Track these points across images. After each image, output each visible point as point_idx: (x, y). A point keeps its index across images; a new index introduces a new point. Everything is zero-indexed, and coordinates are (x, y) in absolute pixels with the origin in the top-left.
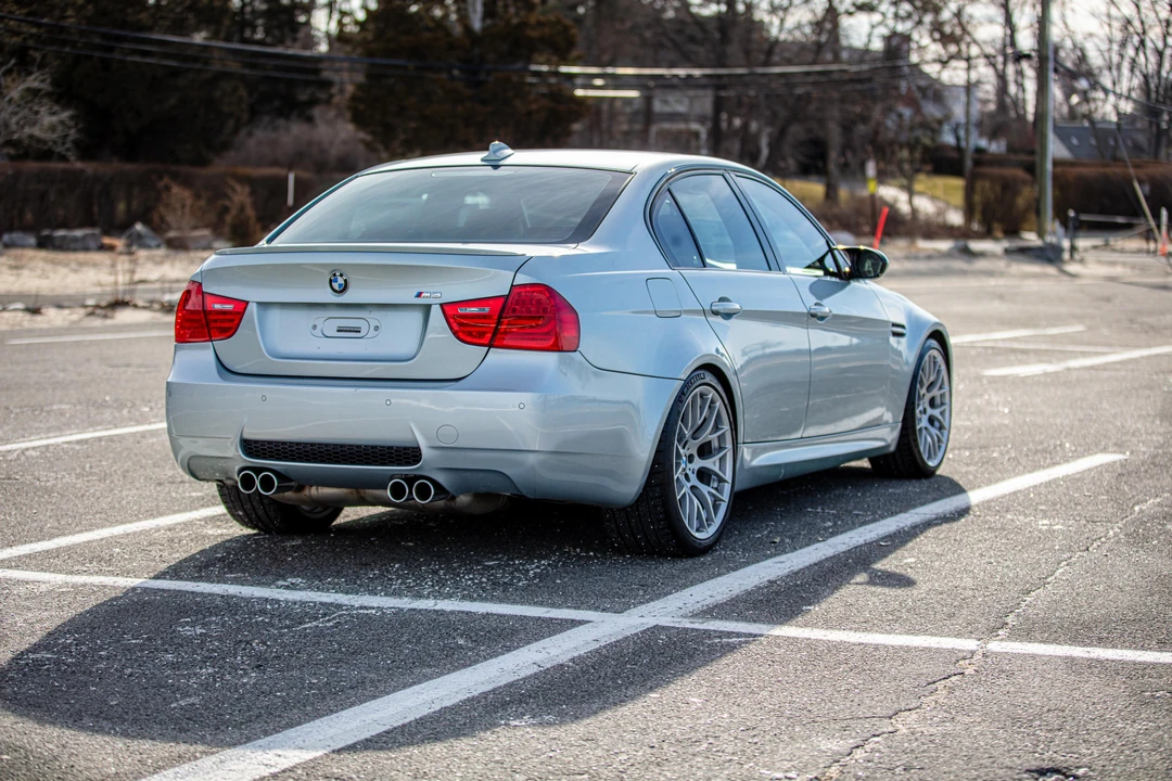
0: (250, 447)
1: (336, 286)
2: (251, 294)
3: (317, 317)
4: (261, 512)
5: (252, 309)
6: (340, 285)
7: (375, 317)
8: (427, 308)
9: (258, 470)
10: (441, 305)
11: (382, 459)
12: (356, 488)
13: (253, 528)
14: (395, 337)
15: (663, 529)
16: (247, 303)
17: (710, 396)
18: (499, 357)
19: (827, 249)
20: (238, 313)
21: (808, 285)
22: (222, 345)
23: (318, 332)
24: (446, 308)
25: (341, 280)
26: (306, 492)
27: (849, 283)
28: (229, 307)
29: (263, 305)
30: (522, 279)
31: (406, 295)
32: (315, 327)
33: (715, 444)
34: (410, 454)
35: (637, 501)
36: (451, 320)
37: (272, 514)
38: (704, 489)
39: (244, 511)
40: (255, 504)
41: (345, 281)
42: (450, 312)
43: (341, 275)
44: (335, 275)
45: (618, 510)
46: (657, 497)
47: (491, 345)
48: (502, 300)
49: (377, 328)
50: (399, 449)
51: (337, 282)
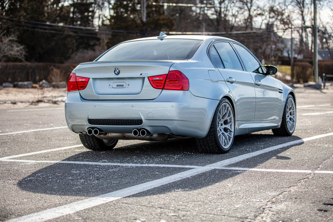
0: (91, 121)
1: (116, 72)
2: (91, 76)
3: (111, 82)
4: (93, 144)
5: (91, 80)
6: (117, 72)
7: (128, 82)
8: (144, 78)
9: (93, 128)
10: (148, 77)
11: (131, 124)
12: (123, 134)
13: (90, 149)
14: (134, 87)
15: (214, 145)
16: (89, 78)
17: (227, 106)
18: (165, 92)
19: (259, 66)
20: (86, 82)
21: (254, 76)
22: (82, 92)
23: (111, 86)
24: (149, 78)
25: (118, 71)
26: (107, 135)
27: (266, 76)
28: (84, 80)
29: (94, 79)
30: (172, 69)
31: (137, 74)
32: (110, 85)
33: (229, 121)
34: (139, 122)
35: (206, 136)
36: (151, 82)
37: (96, 144)
38: (226, 134)
39: (88, 143)
40: (91, 141)
41: (119, 71)
42: (150, 79)
43: (118, 69)
44: (116, 69)
45: (201, 139)
46: (212, 135)
47: (163, 89)
48: (166, 75)
49: (128, 85)
50: (136, 120)
51: (116, 71)
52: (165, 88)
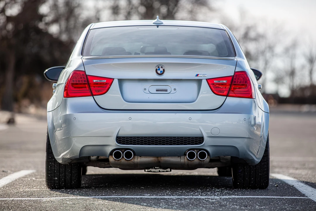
1: (159, 72)
3: (147, 85)
4: (68, 177)
5: (116, 82)
7: (173, 85)
8: (199, 82)
10: (207, 79)
16: (114, 79)
20: (109, 84)
22: (98, 98)
23: (147, 91)
24: (208, 81)
25: (161, 69)
29: (121, 81)
30: (238, 70)
32: (145, 89)
34: (199, 140)
36: (211, 86)
37: (73, 178)
39: (59, 177)
41: (164, 70)
42: (210, 82)
43: (162, 67)
44: (159, 67)
47: (227, 96)
48: (231, 78)
49: (175, 89)
50: (193, 138)
51: (159, 70)
52: (230, 95)
